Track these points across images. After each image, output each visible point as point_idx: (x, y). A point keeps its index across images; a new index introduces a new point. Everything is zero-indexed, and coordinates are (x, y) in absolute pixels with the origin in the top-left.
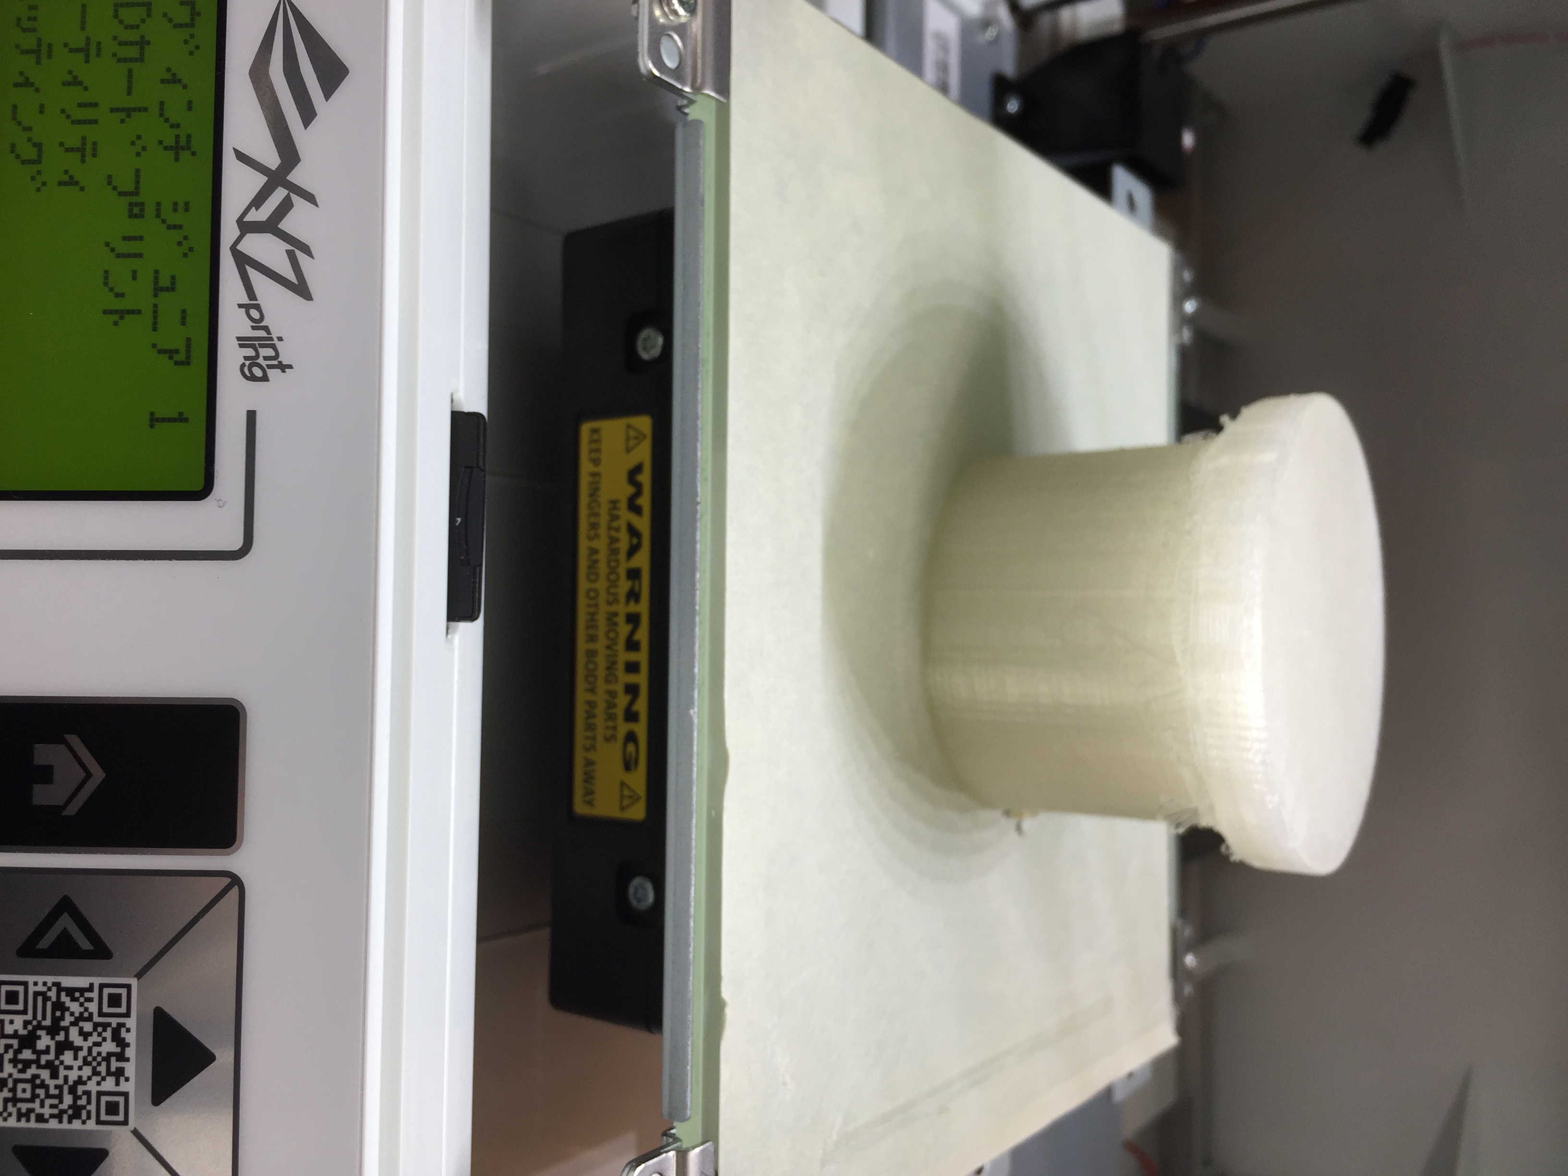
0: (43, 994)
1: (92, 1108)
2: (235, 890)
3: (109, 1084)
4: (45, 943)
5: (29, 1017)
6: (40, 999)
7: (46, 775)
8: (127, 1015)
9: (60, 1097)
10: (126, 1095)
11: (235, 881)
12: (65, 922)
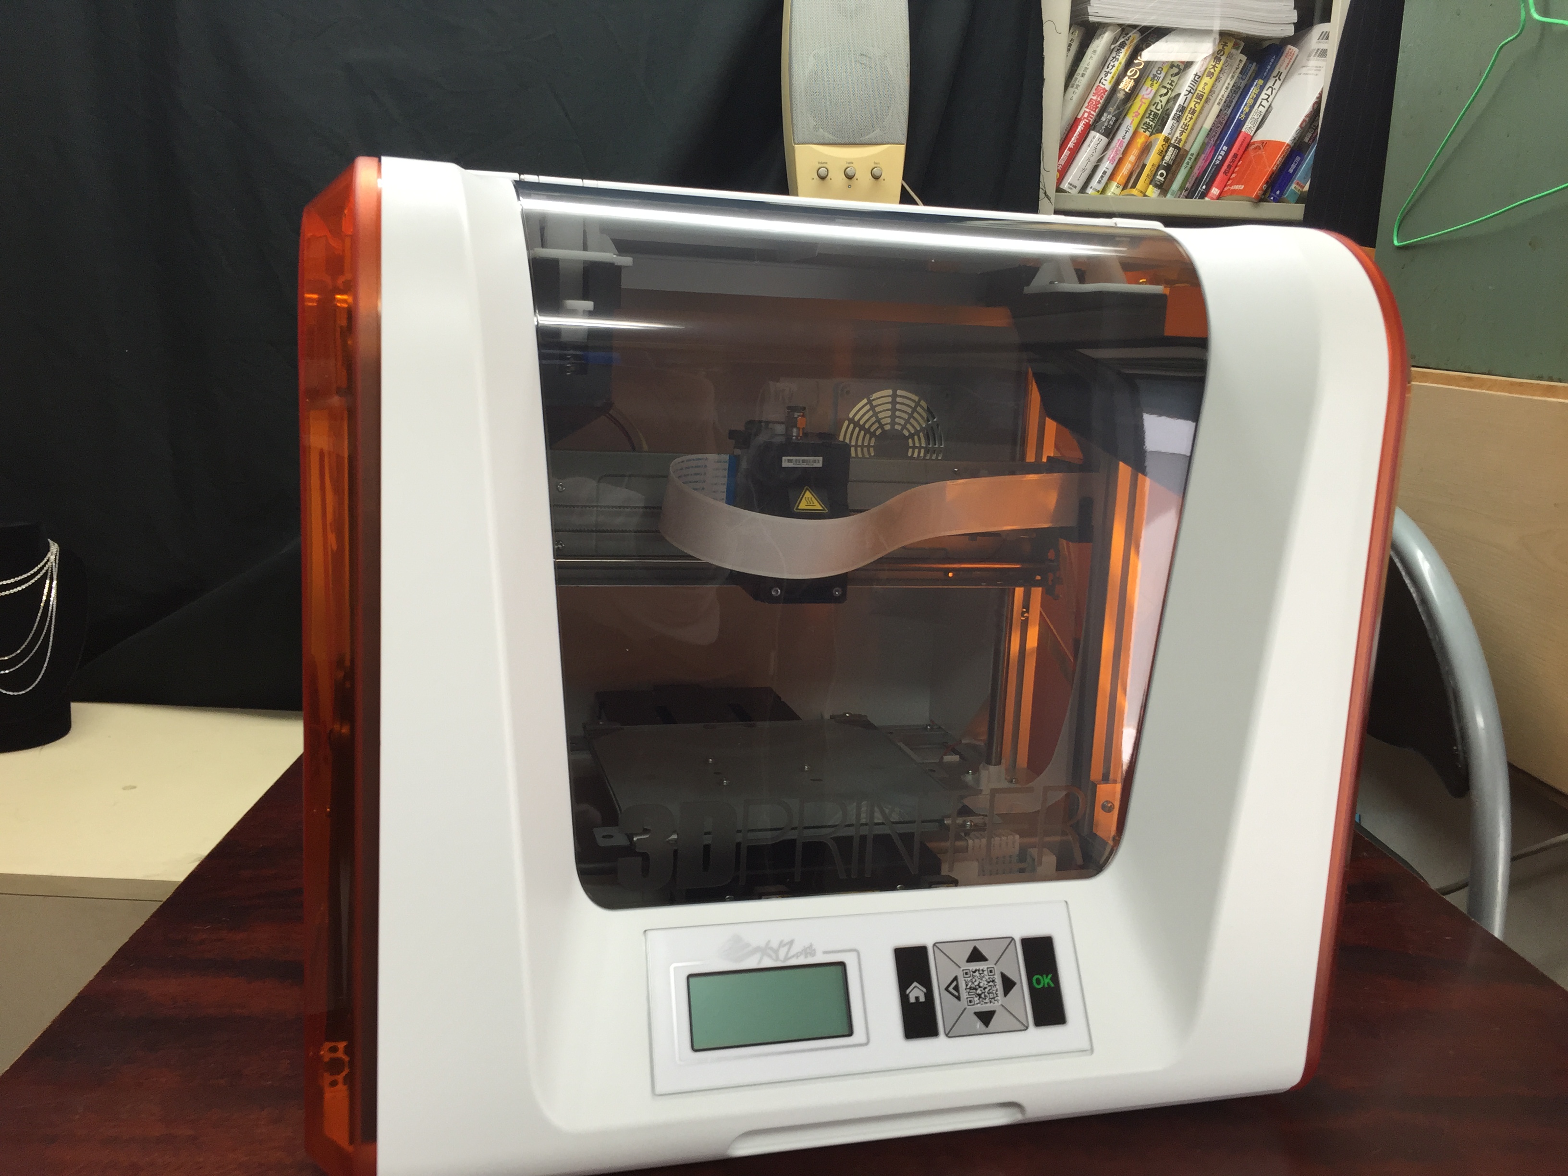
0: (969, 993)
1: (992, 977)
2: (937, 945)
3: (986, 973)
4: (956, 994)
5: (974, 996)
6: (970, 994)
7: (917, 998)
8: (969, 970)
9: (991, 986)
10: (988, 968)
11: (934, 945)
12: (951, 989)
